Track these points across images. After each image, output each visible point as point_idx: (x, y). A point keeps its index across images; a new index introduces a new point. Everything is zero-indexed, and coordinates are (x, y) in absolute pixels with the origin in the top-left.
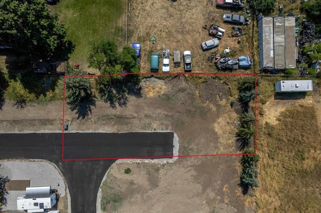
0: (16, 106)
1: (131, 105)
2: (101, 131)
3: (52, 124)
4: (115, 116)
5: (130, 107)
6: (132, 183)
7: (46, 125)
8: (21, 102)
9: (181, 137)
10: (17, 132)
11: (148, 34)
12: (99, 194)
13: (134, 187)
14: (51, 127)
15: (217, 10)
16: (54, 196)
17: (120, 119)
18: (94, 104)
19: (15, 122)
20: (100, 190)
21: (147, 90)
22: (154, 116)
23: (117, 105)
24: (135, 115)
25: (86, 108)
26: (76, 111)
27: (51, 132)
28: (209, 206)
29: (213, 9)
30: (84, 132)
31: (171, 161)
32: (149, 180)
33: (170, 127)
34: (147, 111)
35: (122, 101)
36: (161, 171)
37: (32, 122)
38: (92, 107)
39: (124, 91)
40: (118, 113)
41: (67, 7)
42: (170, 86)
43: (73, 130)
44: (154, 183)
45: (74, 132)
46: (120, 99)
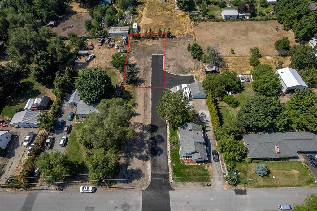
0: (137, 107)
1: (139, 66)
2: (151, 76)
3: (147, 93)
4: (144, 71)
5: (140, 67)
6: (174, 65)
7: (147, 95)
8: (135, 105)
9: (154, 53)
10: (151, 107)
12: (180, 75)
13: (175, 65)
14: (148, 93)
15: (103, 46)
17: (146, 70)
19: (145, 107)
20: (178, 75)
21: (133, 62)
22: (144, 60)
23: (139, 71)
24: (144, 65)
25: (140, 80)
26: (141, 84)
27: (151, 93)
30: (151, 81)
31: (164, 56)
32: (172, 60)
33: (150, 56)
34: (142, 62)
35: (137, 69)
36: (168, 57)
37: (146, 101)
38: (139, 78)
40: (143, 70)
42: (132, 56)
45: (151, 85)
46: (136, 70)
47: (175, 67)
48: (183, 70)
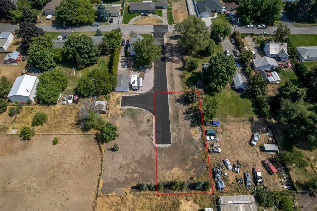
0: (179, 75)
1: (185, 122)
2: (170, 108)
3: (172, 88)
4: (178, 115)
5: (184, 122)
6: (142, 123)
7: (171, 86)
8: (182, 77)
9: (169, 148)
10: (167, 75)
11: (226, 130)
12: (136, 108)
13: (140, 124)
14: (170, 88)
16: (137, 88)
17: (177, 118)
18: (184, 105)
19: (172, 75)
20: (138, 108)
21: (195, 130)
22: (180, 134)
23: (184, 116)
24: (180, 124)
25: (181, 102)
26: (179, 98)
27: (168, 88)
28: (125, 164)
29: (251, 166)
30: (169, 101)
31: (154, 142)
32: (143, 131)
33: (174, 142)
34: (183, 130)
35: (187, 118)
36: (148, 137)
37: (172, 80)
38: (182, 104)
39: (192, 119)
40: (180, 116)
41: (232, 94)
42: (198, 142)
43: (169, 96)
44: (141, 133)
45: (169, 97)
46: (188, 117)
47: (140, 119)
48: (132, 115)
